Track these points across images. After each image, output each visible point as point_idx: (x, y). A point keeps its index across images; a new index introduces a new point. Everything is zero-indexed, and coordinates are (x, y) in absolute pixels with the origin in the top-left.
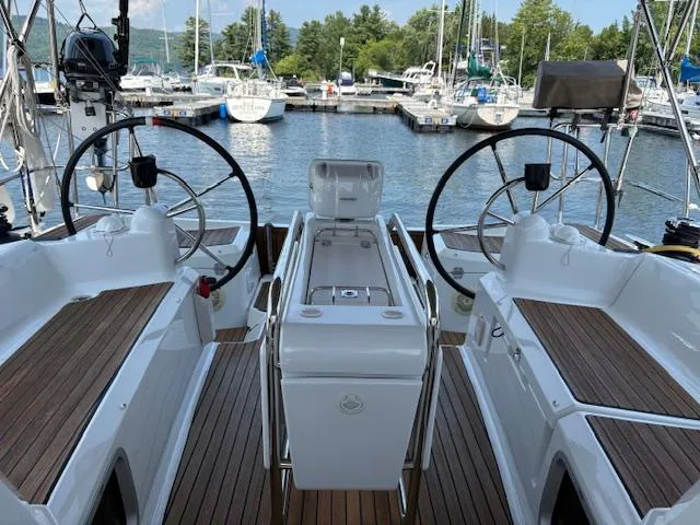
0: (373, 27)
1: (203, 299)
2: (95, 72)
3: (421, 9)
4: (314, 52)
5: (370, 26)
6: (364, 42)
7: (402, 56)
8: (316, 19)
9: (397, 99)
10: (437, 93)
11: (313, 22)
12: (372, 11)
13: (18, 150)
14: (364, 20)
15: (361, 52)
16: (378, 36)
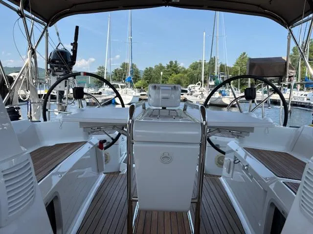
0: (175, 69)
1: (100, 150)
2: (63, 64)
3: (194, 62)
4: (150, 79)
5: (173, 68)
6: (171, 75)
7: (187, 80)
8: (151, 67)
9: (185, 96)
10: (202, 93)
11: (150, 68)
12: (174, 63)
13: (28, 91)
14: (171, 66)
15: (170, 78)
16: (177, 72)
